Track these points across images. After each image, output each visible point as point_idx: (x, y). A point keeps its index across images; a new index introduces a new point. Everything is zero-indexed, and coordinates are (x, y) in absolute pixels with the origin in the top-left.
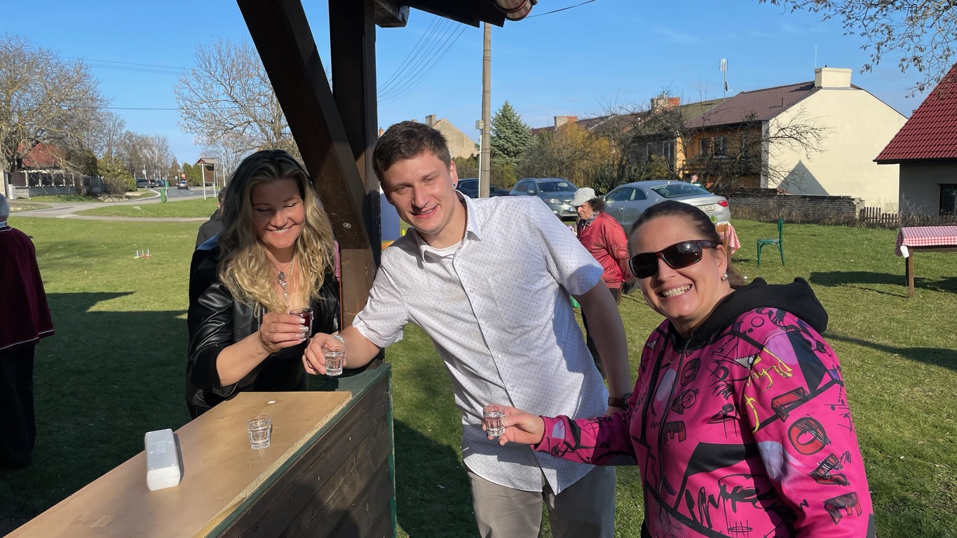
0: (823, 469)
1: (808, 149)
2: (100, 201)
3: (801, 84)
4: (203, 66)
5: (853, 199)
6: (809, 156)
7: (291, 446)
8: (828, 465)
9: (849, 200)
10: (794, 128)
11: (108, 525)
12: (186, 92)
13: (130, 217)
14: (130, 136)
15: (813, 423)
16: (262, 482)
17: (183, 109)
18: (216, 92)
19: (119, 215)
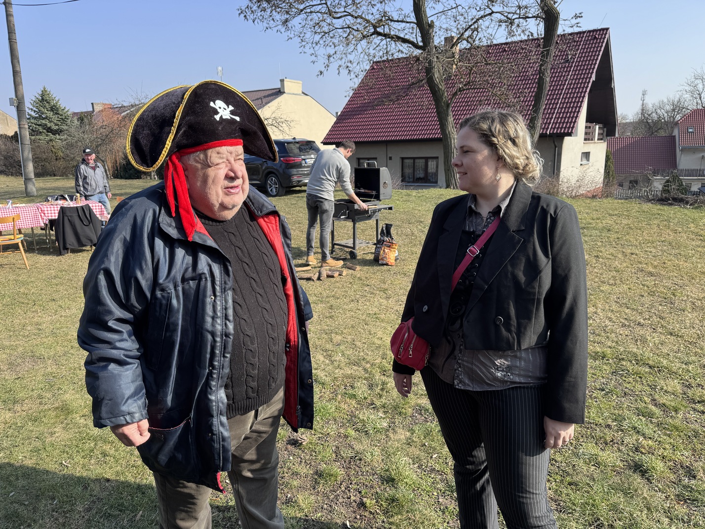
3: (272, 89)
10: (274, 119)
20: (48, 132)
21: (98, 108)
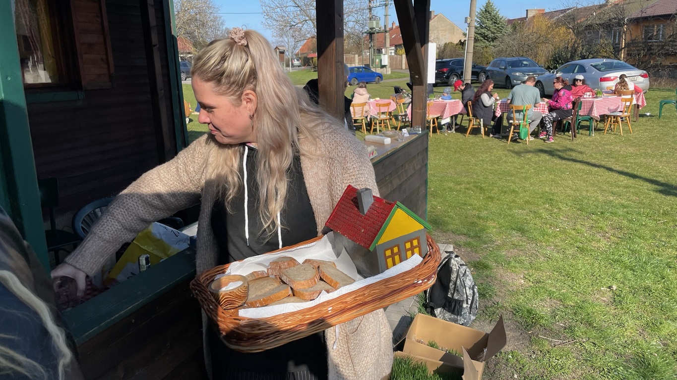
18: (286, 1)
20: (485, 39)
21: (530, 15)
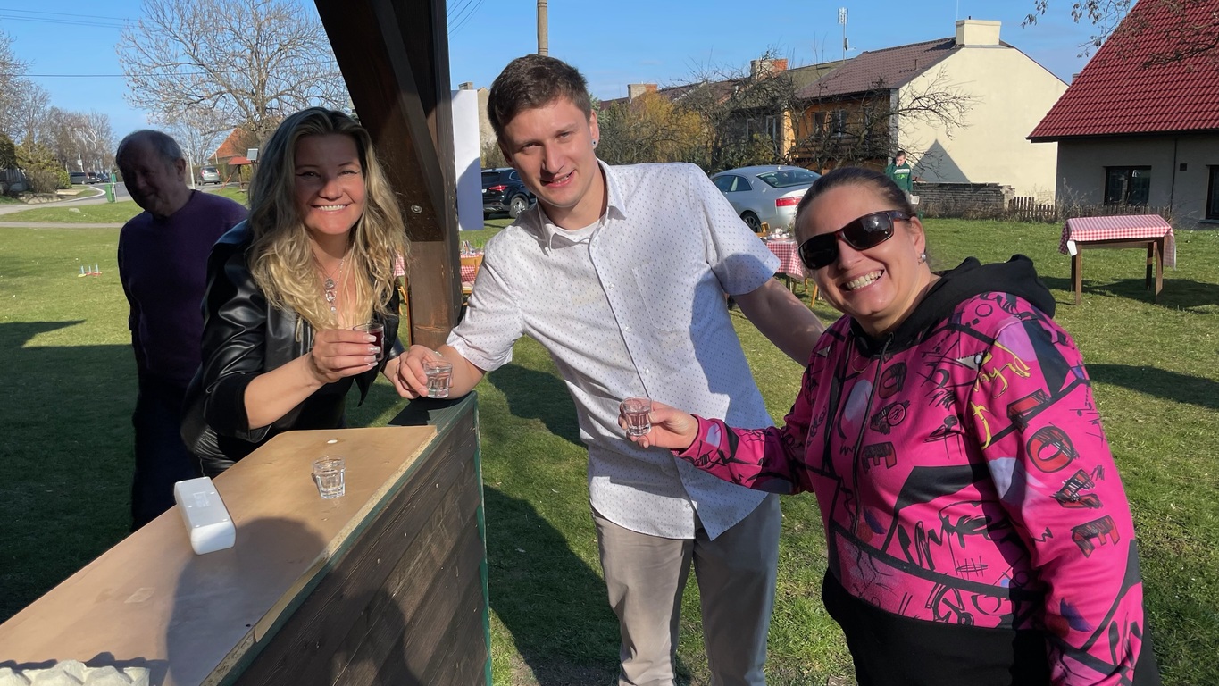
0: (1070, 489)
1: (948, 124)
2: (22, 202)
3: (938, 41)
4: (154, 16)
5: (1001, 187)
6: (949, 133)
7: (374, 492)
8: (1076, 483)
9: (996, 188)
10: (932, 97)
11: (148, 599)
12: (132, 52)
13: (67, 222)
14: (57, 114)
15: (1057, 433)
16: (344, 539)
17: (129, 75)
18: (173, 52)
19: (50, 220)
21: (635, 94)
